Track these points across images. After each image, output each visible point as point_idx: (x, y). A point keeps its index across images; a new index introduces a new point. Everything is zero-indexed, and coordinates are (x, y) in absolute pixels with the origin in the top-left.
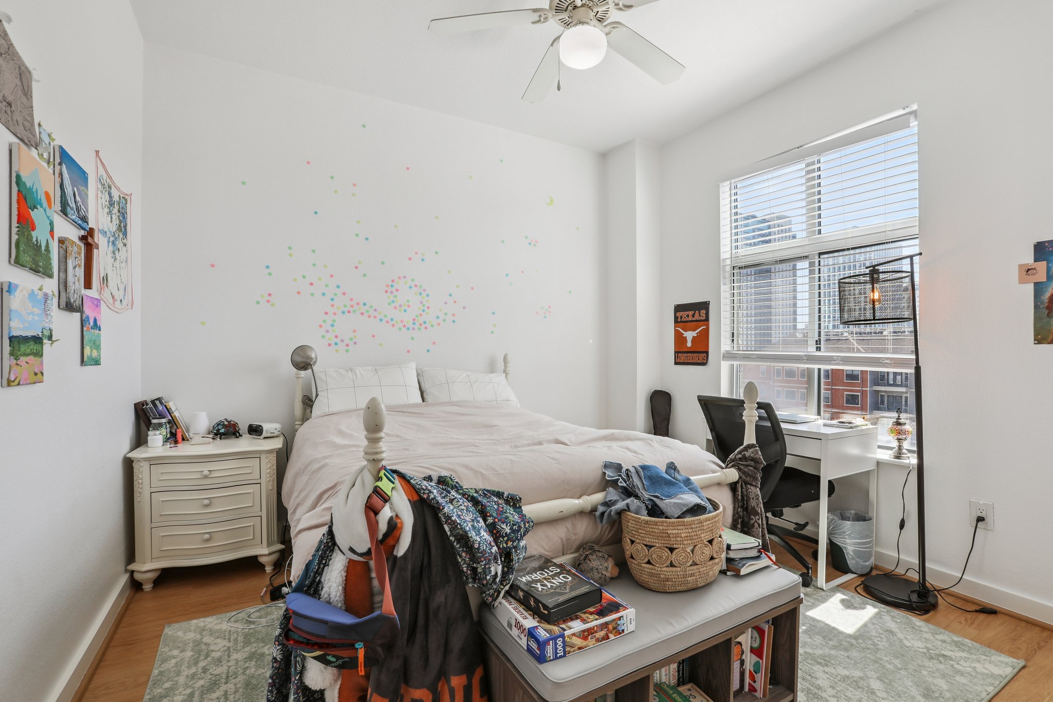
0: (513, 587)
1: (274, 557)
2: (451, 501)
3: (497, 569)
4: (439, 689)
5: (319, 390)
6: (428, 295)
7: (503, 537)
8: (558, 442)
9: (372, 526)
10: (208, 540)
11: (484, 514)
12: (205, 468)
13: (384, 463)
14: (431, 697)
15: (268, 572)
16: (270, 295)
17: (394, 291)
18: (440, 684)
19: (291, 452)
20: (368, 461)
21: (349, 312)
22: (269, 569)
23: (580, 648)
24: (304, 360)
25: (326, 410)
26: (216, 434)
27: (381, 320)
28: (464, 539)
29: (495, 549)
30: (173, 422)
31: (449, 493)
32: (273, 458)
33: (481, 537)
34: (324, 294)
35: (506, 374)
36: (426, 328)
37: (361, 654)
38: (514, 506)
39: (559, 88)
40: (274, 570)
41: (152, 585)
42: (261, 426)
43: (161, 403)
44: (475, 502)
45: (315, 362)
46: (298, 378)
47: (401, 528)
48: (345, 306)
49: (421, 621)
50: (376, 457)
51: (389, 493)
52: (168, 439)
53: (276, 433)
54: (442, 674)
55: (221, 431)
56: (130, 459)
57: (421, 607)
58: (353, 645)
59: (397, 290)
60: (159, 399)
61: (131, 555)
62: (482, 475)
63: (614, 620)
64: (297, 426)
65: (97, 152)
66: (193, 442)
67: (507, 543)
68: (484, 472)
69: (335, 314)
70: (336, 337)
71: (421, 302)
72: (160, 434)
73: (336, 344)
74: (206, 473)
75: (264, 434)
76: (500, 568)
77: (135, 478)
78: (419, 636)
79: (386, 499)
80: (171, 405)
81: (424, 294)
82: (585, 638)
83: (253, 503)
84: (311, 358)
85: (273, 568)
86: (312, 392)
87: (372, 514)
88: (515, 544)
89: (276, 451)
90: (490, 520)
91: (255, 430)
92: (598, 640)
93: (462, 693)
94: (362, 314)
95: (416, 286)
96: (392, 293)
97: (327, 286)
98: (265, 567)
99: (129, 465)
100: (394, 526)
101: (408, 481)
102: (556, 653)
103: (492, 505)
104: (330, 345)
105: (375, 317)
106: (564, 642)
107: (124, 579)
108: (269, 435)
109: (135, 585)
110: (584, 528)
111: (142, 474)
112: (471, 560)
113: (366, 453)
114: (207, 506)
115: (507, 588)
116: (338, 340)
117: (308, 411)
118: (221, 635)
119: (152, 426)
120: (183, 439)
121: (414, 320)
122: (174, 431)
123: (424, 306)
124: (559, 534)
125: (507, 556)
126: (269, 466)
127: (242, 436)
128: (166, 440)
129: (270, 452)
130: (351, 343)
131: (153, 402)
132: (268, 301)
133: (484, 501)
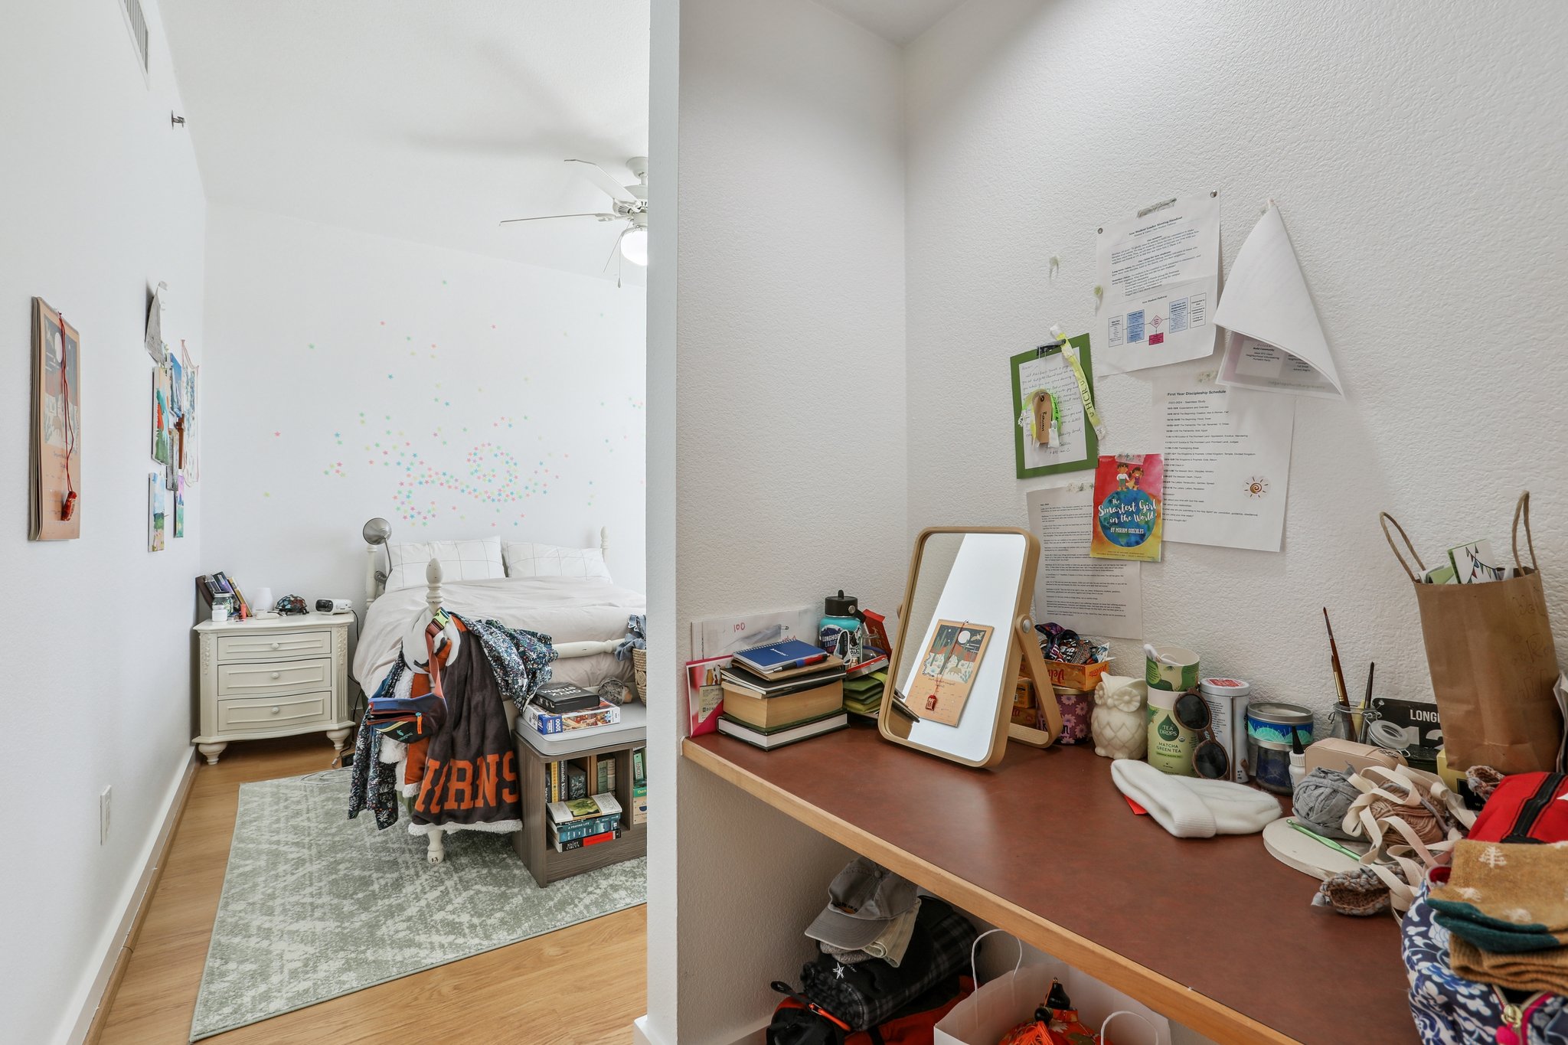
0: (536, 697)
1: (345, 733)
2: (491, 634)
3: (524, 682)
4: (478, 763)
5: (393, 565)
6: (515, 464)
7: (531, 661)
8: (611, 605)
9: (430, 645)
10: (276, 713)
11: (517, 646)
12: (275, 641)
13: (441, 605)
14: (472, 768)
15: (337, 749)
16: (339, 464)
17: (477, 459)
18: (479, 759)
19: (362, 628)
20: (429, 603)
21: (427, 482)
22: (338, 746)
23: (573, 728)
24: (377, 533)
25: (401, 585)
26: (281, 610)
27: (463, 491)
28: (499, 659)
29: (522, 667)
30: (236, 597)
31: (491, 628)
32: (344, 632)
33: (512, 657)
34: (399, 464)
35: (604, 550)
36: (513, 499)
37: (419, 720)
38: (545, 643)
39: (619, 286)
40: (344, 747)
41: (217, 759)
42: (330, 601)
43: (224, 577)
44: (512, 637)
45: (389, 536)
46: (370, 552)
47: (450, 646)
48: (423, 476)
49: (465, 714)
50: (434, 600)
51: (444, 625)
52: (232, 614)
53: (347, 609)
54: (480, 753)
55: (286, 607)
56: (196, 631)
57: (465, 704)
58: (414, 714)
59: (481, 459)
60: (221, 573)
61: (195, 729)
62: (524, 621)
63: (602, 713)
64: (368, 604)
65: (183, 341)
66: (259, 617)
67: (533, 665)
68: (525, 619)
69: (411, 484)
70: (413, 509)
71: (508, 472)
72: (225, 608)
73: (412, 517)
74: (275, 645)
75: (334, 610)
76: (526, 681)
77: (201, 651)
78: (463, 723)
79: (441, 628)
80: (233, 580)
81: (511, 463)
82: (578, 722)
83: (323, 678)
84: (385, 532)
85: (342, 745)
86: (385, 568)
87: (430, 637)
88: (540, 667)
89: (348, 626)
90: (521, 649)
91: (324, 606)
92: (588, 725)
93: (495, 766)
94: (442, 484)
95: (502, 454)
96: (475, 461)
97: (402, 454)
98: (334, 744)
99: (195, 637)
100: (445, 644)
101: (460, 619)
102: (555, 729)
103: (525, 640)
104: (405, 517)
105: (456, 488)
106: (561, 722)
107: (190, 752)
108: (339, 611)
109: (200, 758)
110: (606, 666)
111: (208, 646)
112: (504, 674)
113: (428, 598)
114: (276, 678)
115: (532, 696)
116: (414, 513)
117: (381, 587)
118: (296, 788)
119: (215, 600)
120: (247, 616)
121: (500, 490)
122: (237, 607)
123: (511, 475)
124: (584, 668)
125: (532, 674)
126: (340, 640)
127: (308, 613)
128: (230, 615)
129: (341, 626)
130: (429, 516)
131: (215, 576)
132: (338, 471)
133: (520, 637)
